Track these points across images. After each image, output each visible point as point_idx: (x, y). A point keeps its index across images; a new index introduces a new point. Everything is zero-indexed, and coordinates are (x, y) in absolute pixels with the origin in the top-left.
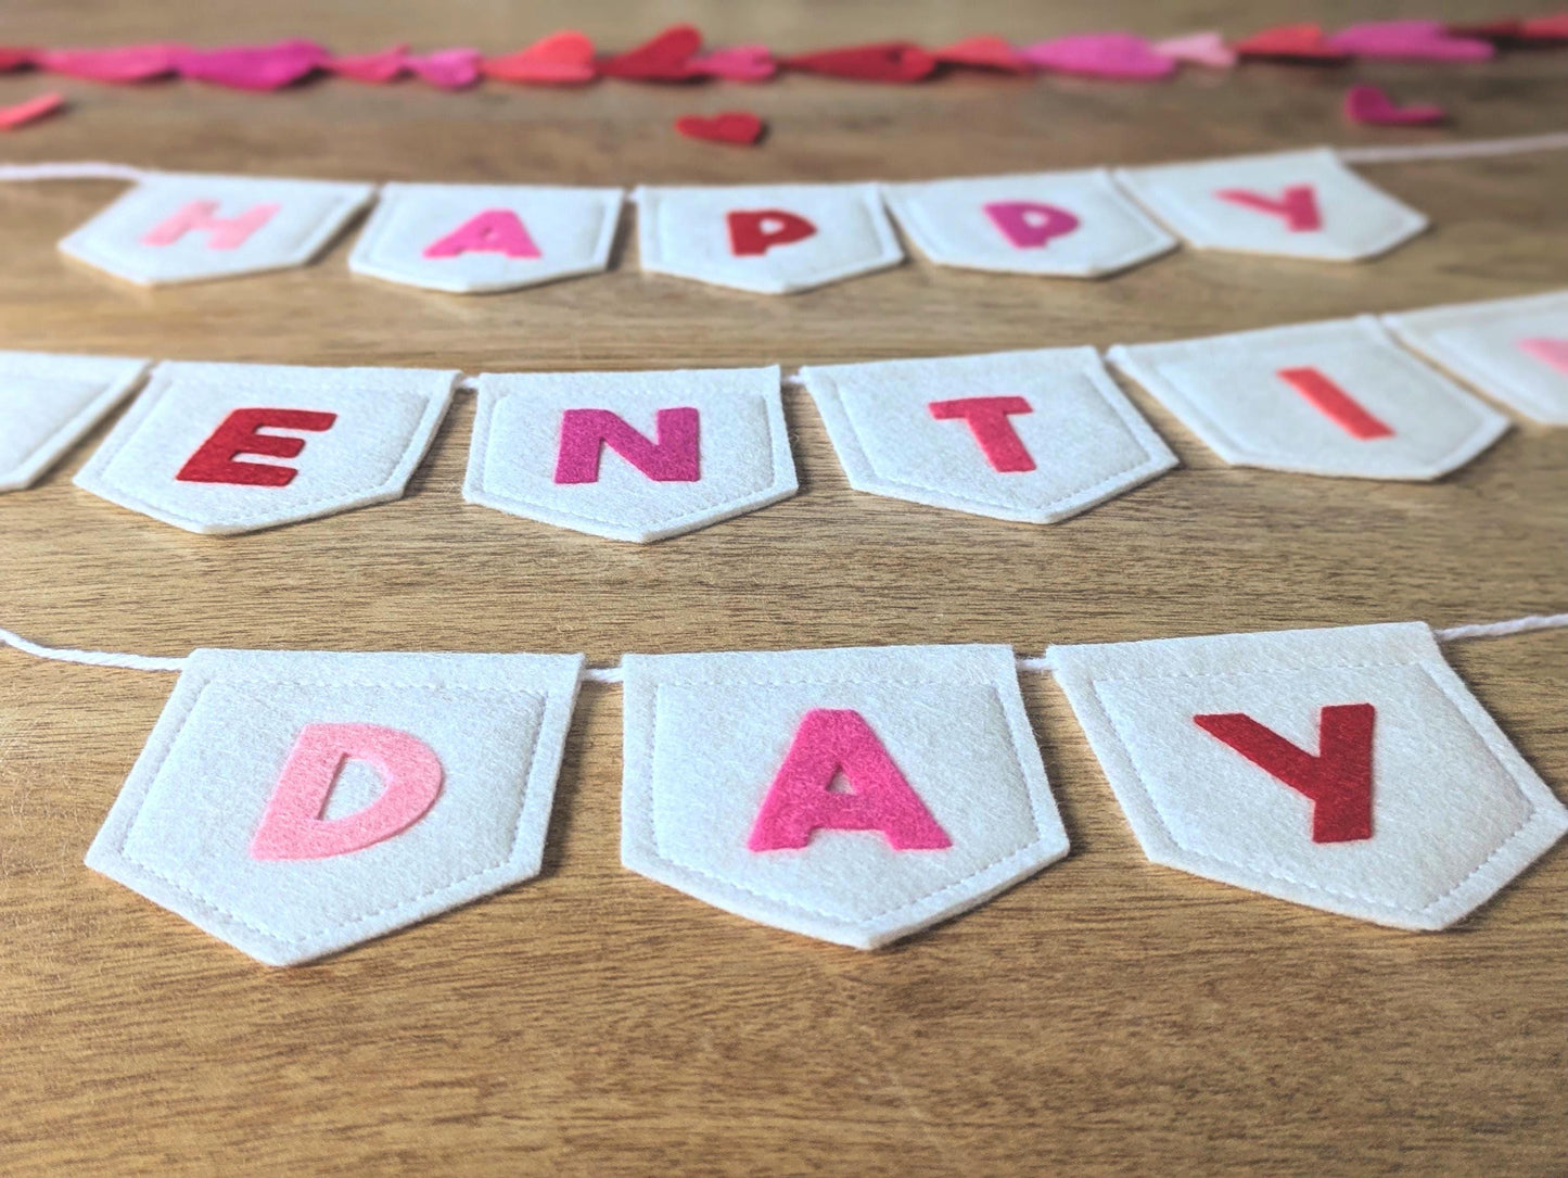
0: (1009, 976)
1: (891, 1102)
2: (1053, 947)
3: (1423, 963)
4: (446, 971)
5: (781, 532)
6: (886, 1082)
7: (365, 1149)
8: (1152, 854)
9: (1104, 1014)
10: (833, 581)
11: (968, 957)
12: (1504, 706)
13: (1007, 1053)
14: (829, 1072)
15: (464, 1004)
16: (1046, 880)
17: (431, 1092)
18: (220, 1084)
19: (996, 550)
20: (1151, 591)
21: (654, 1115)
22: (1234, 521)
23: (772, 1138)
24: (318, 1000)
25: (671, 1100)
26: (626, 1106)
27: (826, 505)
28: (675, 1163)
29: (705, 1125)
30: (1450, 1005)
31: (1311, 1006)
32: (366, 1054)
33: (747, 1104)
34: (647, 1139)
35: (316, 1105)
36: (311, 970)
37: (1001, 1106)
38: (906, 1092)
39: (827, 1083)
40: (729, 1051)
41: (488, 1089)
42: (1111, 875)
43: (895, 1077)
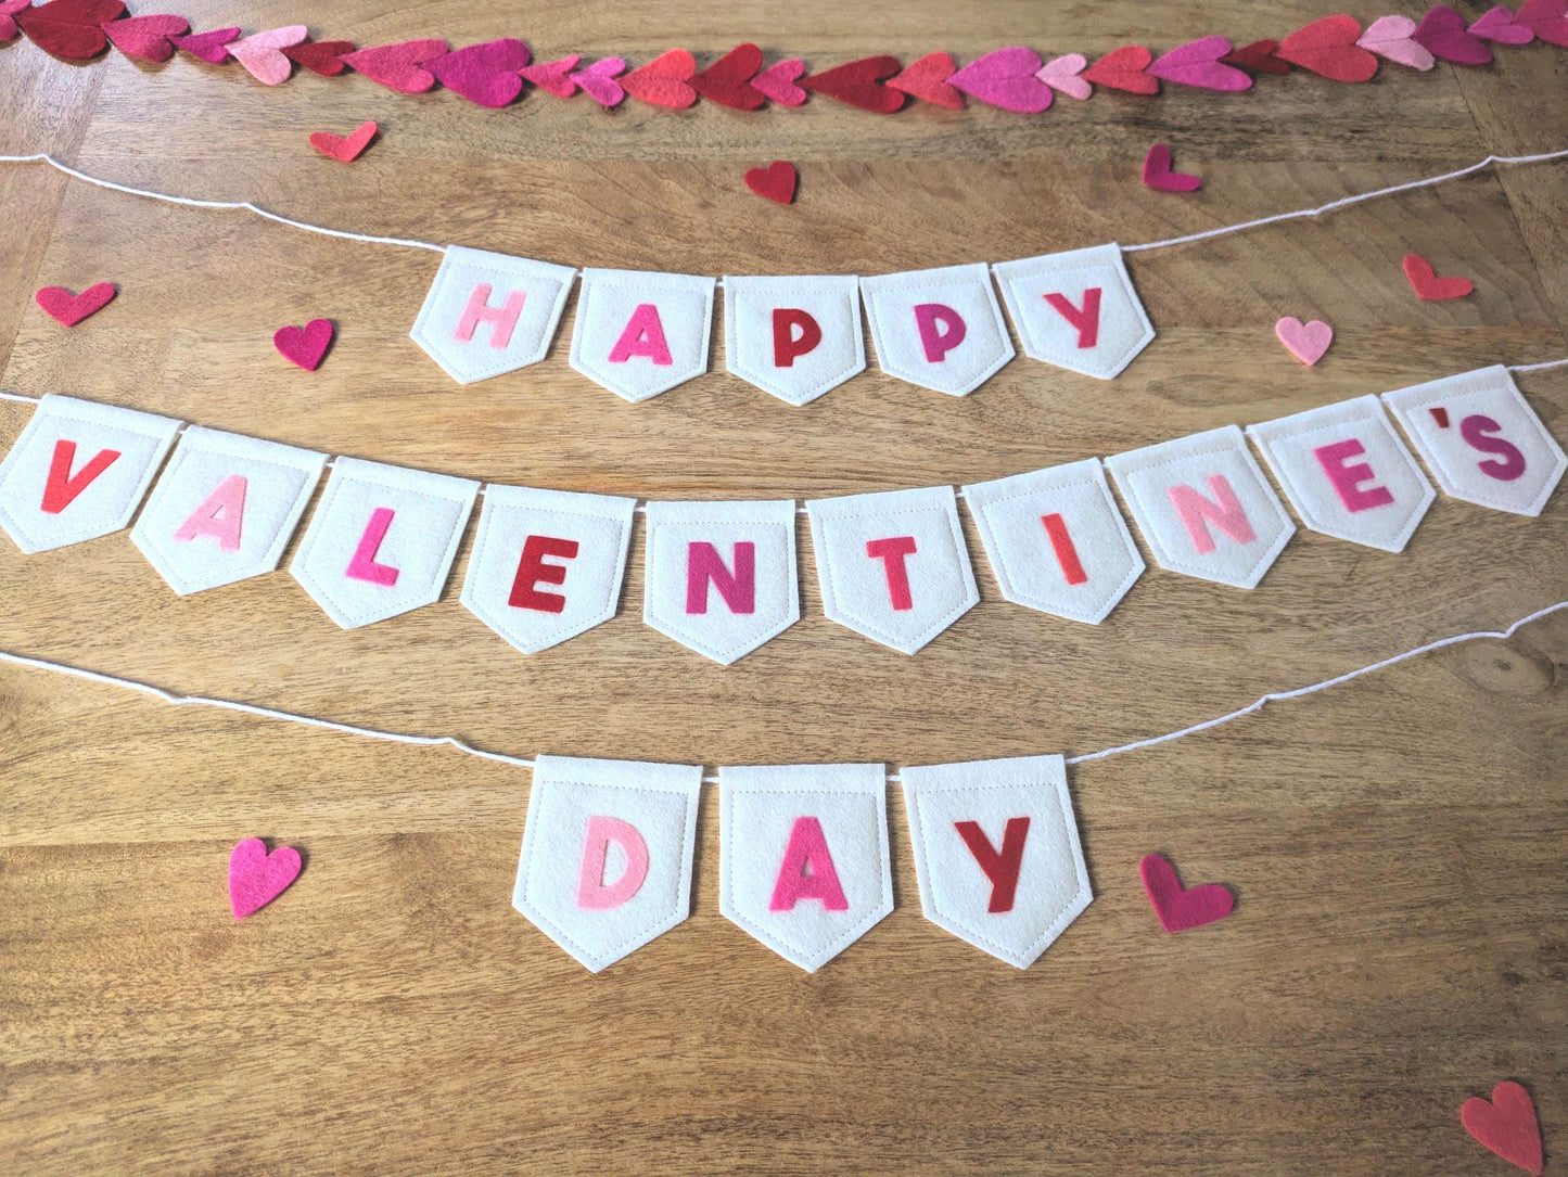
0: (863, 983)
1: (815, 1053)
2: (882, 965)
3: (1017, 980)
4: (655, 973)
5: (790, 654)
6: (814, 1042)
7: (634, 1071)
8: (926, 914)
9: (896, 1006)
10: (811, 699)
11: (850, 972)
12: (1086, 809)
13: (858, 1027)
14: (794, 1035)
15: (663, 993)
16: (883, 925)
17: (654, 1041)
18: (580, 1035)
19: (886, 674)
20: (952, 713)
21: (733, 1057)
22: (998, 651)
23: (774, 1070)
24: (610, 989)
25: (739, 1049)
26: (722, 1052)
27: (812, 629)
28: (739, 1081)
29: (750, 1062)
30: (1021, 1005)
31: (971, 1004)
32: (629, 1020)
33: (766, 1052)
34: (730, 1069)
35: (615, 1047)
36: (607, 974)
37: (854, 1056)
38: (820, 1047)
39: (793, 1042)
40: (759, 1022)
41: (674, 1040)
42: (909, 922)
43: (817, 1040)
